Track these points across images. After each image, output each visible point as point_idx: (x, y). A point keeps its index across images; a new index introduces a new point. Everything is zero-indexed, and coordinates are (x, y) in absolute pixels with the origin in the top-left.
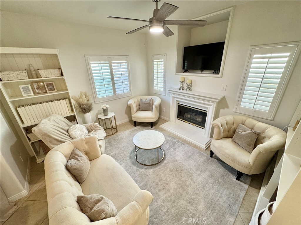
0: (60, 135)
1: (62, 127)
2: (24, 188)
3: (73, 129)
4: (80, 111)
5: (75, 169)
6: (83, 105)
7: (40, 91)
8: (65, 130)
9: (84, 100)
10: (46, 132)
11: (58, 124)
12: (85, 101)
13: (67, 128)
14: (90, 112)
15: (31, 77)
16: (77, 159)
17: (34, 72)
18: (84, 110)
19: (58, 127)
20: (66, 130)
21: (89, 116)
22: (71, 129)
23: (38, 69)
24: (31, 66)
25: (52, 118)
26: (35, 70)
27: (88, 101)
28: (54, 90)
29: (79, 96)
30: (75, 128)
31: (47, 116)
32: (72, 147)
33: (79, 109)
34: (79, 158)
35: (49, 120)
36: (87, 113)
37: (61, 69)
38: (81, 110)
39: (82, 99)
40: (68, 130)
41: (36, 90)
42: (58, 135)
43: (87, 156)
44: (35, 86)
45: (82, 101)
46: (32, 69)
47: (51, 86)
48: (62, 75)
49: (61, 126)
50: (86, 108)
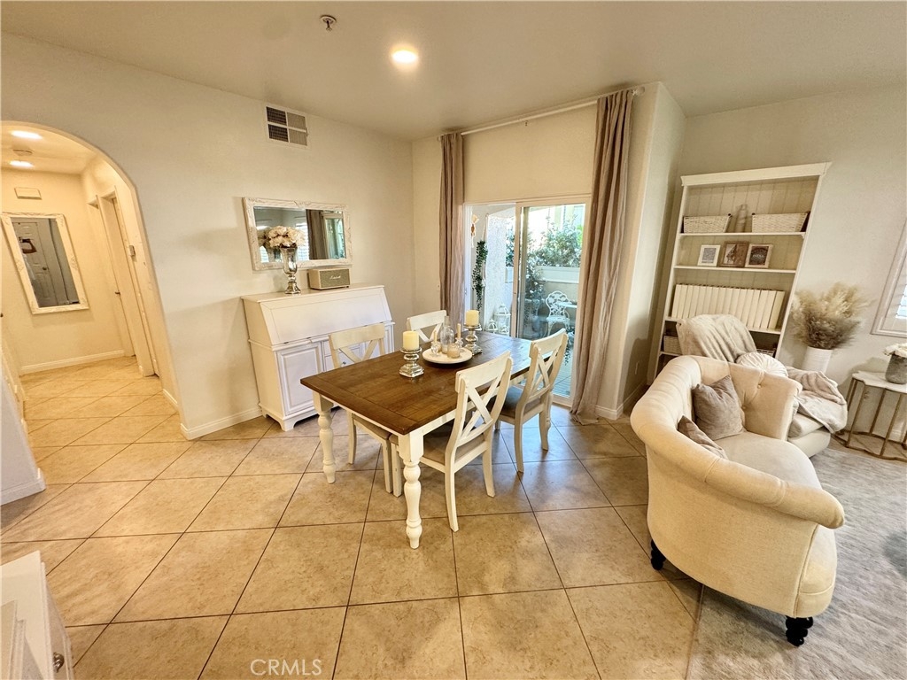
0: (716, 351)
1: (730, 342)
2: (618, 406)
3: (753, 360)
4: (799, 335)
5: (705, 402)
6: (822, 318)
7: (732, 262)
8: (732, 352)
9: (831, 308)
10: (696, 332)
11: (727, 333)
12: (834, 311)
13: (739, 351)
14: (832, 348)
15: (731, 228)
16: (720, 393)
17: (742, 221)
18: (814, 336)
19: (724, 339)
20: (735, 354)
21: (822, 361)
22: (748, 358)
23: (753, 214)
24: (744, 207)
25: (723, 318)
26: (746, 218)
27: (848, 313)
28: (764, 262)
29: (825, 295)
30: (757, 359)
31: (714, 311)
32: (726, 372)
33: (801, 328)
34: (724, 394)
35: (714, 319)
36: (819, 347)
37: (809, 213)
38: (804, 333)
39: (826, 303)
40: (738, 356)
41: (726, 259)
42: (713, 350)
43: (743, 413)
44: (729, 250)
45: (824, 309)
46: (743, 214)
47: (759, 254)
48: (804, 229)
49: (728, 340)
50: (825, 330)
